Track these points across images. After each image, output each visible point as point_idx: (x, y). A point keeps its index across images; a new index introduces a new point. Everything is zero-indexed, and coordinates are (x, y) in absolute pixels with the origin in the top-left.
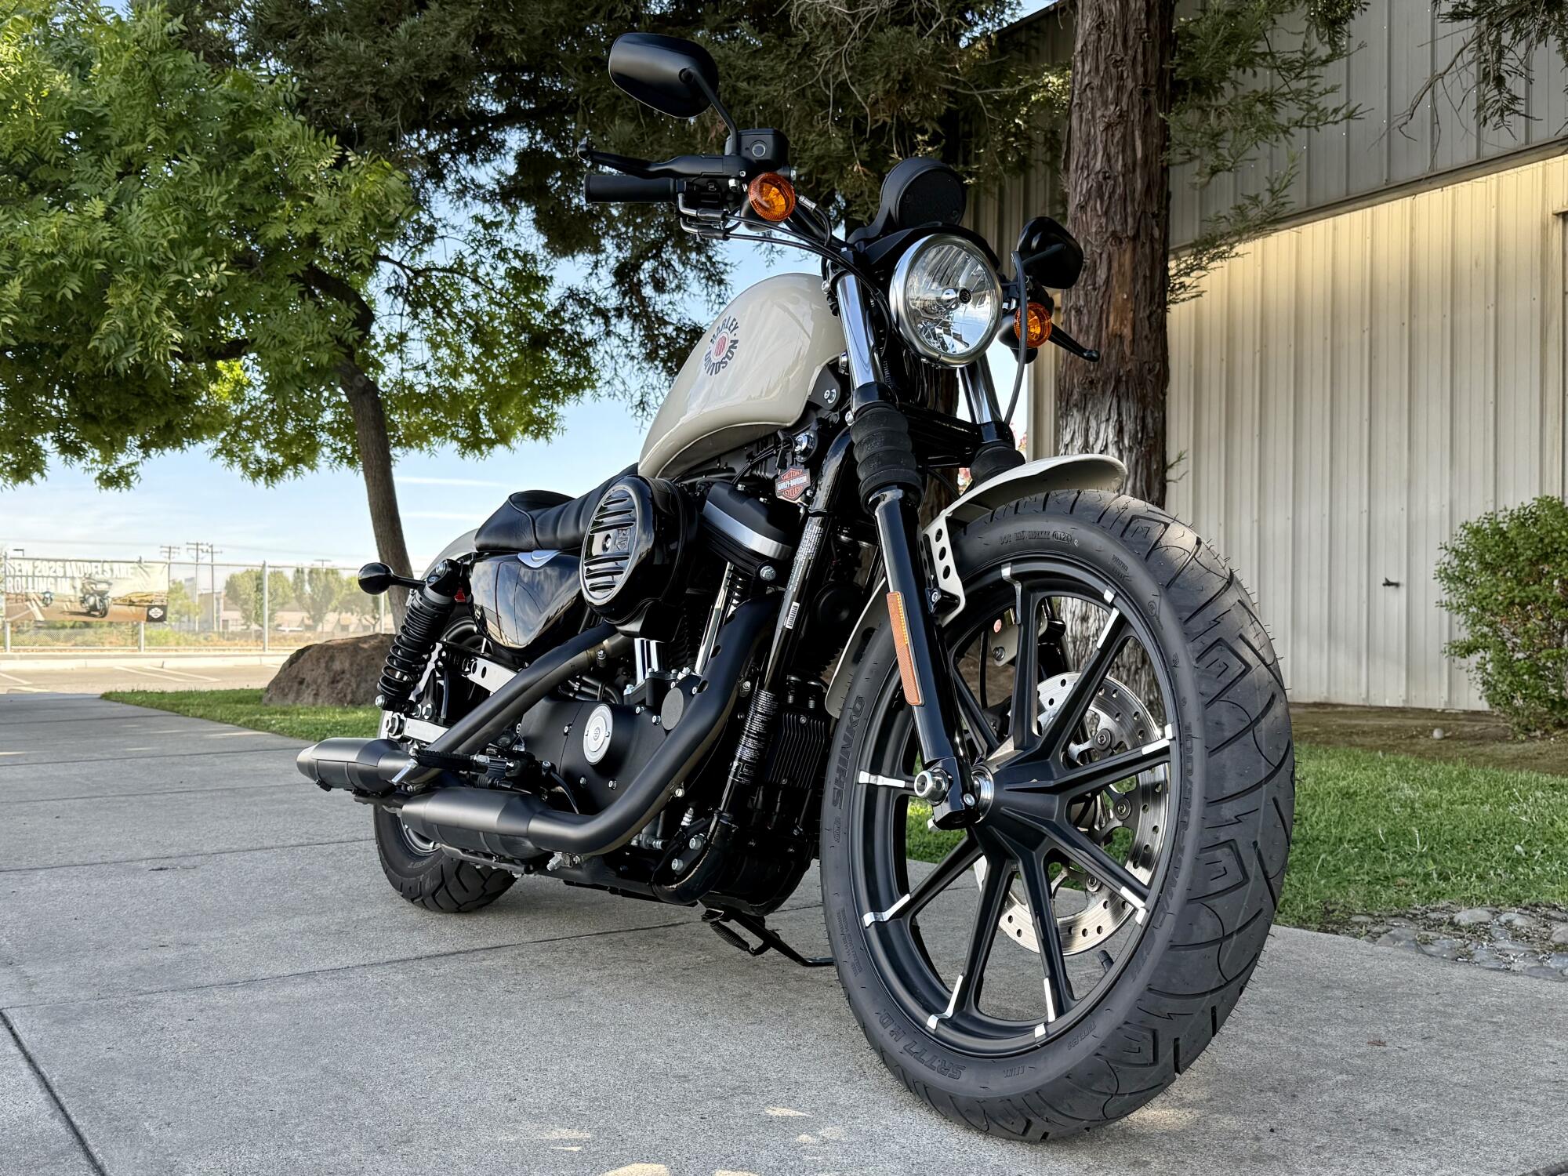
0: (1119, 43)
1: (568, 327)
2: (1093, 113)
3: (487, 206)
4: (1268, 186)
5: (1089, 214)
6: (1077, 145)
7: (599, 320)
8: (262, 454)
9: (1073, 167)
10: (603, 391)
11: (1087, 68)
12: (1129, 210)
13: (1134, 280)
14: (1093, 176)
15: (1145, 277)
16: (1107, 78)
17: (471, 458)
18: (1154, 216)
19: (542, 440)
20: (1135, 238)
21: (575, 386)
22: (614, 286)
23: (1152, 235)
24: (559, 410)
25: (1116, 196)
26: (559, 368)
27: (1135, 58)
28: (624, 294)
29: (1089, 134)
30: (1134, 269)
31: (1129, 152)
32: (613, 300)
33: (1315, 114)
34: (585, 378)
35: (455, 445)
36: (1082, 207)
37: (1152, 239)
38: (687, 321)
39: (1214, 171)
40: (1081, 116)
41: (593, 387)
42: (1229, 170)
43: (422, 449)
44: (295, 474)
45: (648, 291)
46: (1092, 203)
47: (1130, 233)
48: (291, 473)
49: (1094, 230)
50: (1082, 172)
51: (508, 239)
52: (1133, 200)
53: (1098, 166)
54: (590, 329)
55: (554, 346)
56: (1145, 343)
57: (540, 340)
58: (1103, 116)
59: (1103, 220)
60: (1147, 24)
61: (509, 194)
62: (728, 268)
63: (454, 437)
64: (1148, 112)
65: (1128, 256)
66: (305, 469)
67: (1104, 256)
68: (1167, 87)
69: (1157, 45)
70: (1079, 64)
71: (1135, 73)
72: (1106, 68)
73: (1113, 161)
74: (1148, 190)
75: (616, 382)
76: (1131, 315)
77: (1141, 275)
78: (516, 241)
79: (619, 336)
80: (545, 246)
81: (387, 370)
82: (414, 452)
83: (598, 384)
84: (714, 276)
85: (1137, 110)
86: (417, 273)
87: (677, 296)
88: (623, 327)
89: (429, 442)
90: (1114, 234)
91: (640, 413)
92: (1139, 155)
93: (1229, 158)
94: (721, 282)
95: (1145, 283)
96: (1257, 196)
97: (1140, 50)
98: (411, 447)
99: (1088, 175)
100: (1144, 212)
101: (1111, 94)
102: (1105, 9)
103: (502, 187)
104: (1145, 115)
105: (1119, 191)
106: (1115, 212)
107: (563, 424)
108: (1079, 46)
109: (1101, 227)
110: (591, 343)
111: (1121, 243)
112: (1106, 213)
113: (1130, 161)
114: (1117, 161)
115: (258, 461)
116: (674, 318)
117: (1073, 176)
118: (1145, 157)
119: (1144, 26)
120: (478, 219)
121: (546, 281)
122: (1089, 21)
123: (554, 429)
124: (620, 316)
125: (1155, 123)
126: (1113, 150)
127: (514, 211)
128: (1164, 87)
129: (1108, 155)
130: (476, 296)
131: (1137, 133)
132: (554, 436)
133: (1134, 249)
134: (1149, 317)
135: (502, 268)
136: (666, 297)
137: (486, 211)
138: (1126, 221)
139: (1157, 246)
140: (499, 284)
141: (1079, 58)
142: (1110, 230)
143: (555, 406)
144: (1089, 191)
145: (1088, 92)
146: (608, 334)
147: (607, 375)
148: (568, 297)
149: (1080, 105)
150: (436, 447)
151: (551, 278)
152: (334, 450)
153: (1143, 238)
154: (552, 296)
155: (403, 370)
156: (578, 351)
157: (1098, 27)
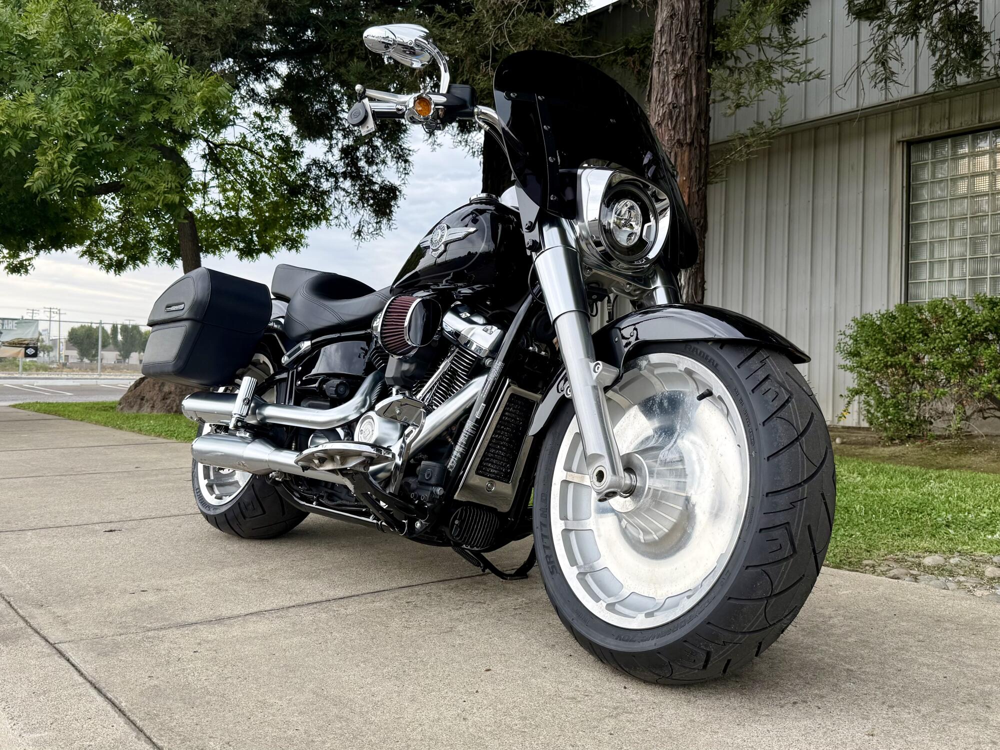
0: (684, 27)
1: (312, 183)
2: (667, 68)
3: (262, 107)
4: (770, 117)
5: (663, 128)
6: (656, 87)
7: (332, 180)
8: (113, 254)
9: (653, 99)
10: (333, 223)
11: (664, 41)
12: (688, 127)
13: (690, 169)
14: (666, 106)
15: (696, 167)
16: (676, 48)
17: (245, 261)
18: (702, 131)
19: (294, 251)
20: (691, 144)
21: (317, 219)
22: (341, 159)
23: (700, 142)
24: (305, 232)
25: (680, 118)
26: (306, 207)
27: (693, 36)
28: (347, 165)
29: (664, 81)
30: (690, 163)
31: (688, 92)
32: (341, 169)
33: (798, 75)
34: (322, 213)
35: (236, 253)
36: (659, 124)
37: (700, 145)
38: (386, 182)
39: (738, 106)
40: (659, 70)
41: (327, 219)
42: (747, 106)
43: (215, 254)
44: (134, 268)
45: (362, 163)
46: (665, 122)
47: (688, 141)
48: (131, 267)
49: (667, 138)
50: (660, 103)
51: (276, 128)
52: (690, 122)
53: (670, 100)
54: (326, 185)
55: (303, 194)
56: (695, 207)
57: (295, 190)
58: (673, 70)
59: (672, 132)
60: (701, 16)
61: (275, 101)
62: (411, 153)
63: (237, 248)
64: (700, 69)
65: (687, 154)
66: (140, 264)
67: (673, 154)
68: (711, 55)
69: (706, 29)
70: (659, 39)
71: (693, 45)
72: (676, 41)
73: (679, 97)
74: (699, 116)
75: (342, 218)
76: (687, 190)
77: (694, 166)
78: (281, 129)
79: (344, 190)
80: (297, 133)
81: (194, 204)
82: (210, 256)
83: (331, 218)
84: (402, 157)
85: (693, 68)
86: (216, 146)
87: (381, 167)
88: (347, 184)
89: (219, 250)
90: (679, 141)
91: (357, 237)
92: (694, 94)
93: (749, 99)
94: (406, 161)
95: (696, 171)
96: (763, 123)
97: (696, 32)
98: (209, 253)
99: (663, 105)
100: (696, 129)
101: (678, 57)
102: (676, 6)
103: (270, 95)
104: (698, 71)
105: (682, 115)
106: (680, 128)
107: (307, 241)
108: (658, 27)
109: (671, 136)
110: (327, 193)
111: (682, 146)
112: (674, 128)
113: (689, 98)
114: (681, 97)
115: (110, 258)
116: (379, 180)
117: (653, 105)
118: (698, 95)
119: (699, 17)
120: (257, 115)
121: (299, 154)
122: (665, 13)
123: (302, 245)
124: (345, 179)
125: (704, 75)
126: (679, 91)
127: (278, 111)
128: (709, 53)
129: (676, 94)
130: (252, 163)
131: (693, 82)
132: (301, 249)
133: (690, 150)
134: (698, 192)
135: (271, 145)
136: (375, 168)
137: (261, 109)
138: (686, 134)
139: (703, 149)
140: (267, 154)
141: (659, 35)
142: (676, 138)
143: (303, 230)
144: (664, 114)
145: (665, 56)
146: (337, 188)
147: (336, 212)
148: (312, 165)
149: (659, 63)
150: (223, 253)
151: (302, 152)
152: (159, 254)
153: (695, 144)
154: (303, 163)
155: (204, 205)
156: (319, 197)
157: (671, 16)
